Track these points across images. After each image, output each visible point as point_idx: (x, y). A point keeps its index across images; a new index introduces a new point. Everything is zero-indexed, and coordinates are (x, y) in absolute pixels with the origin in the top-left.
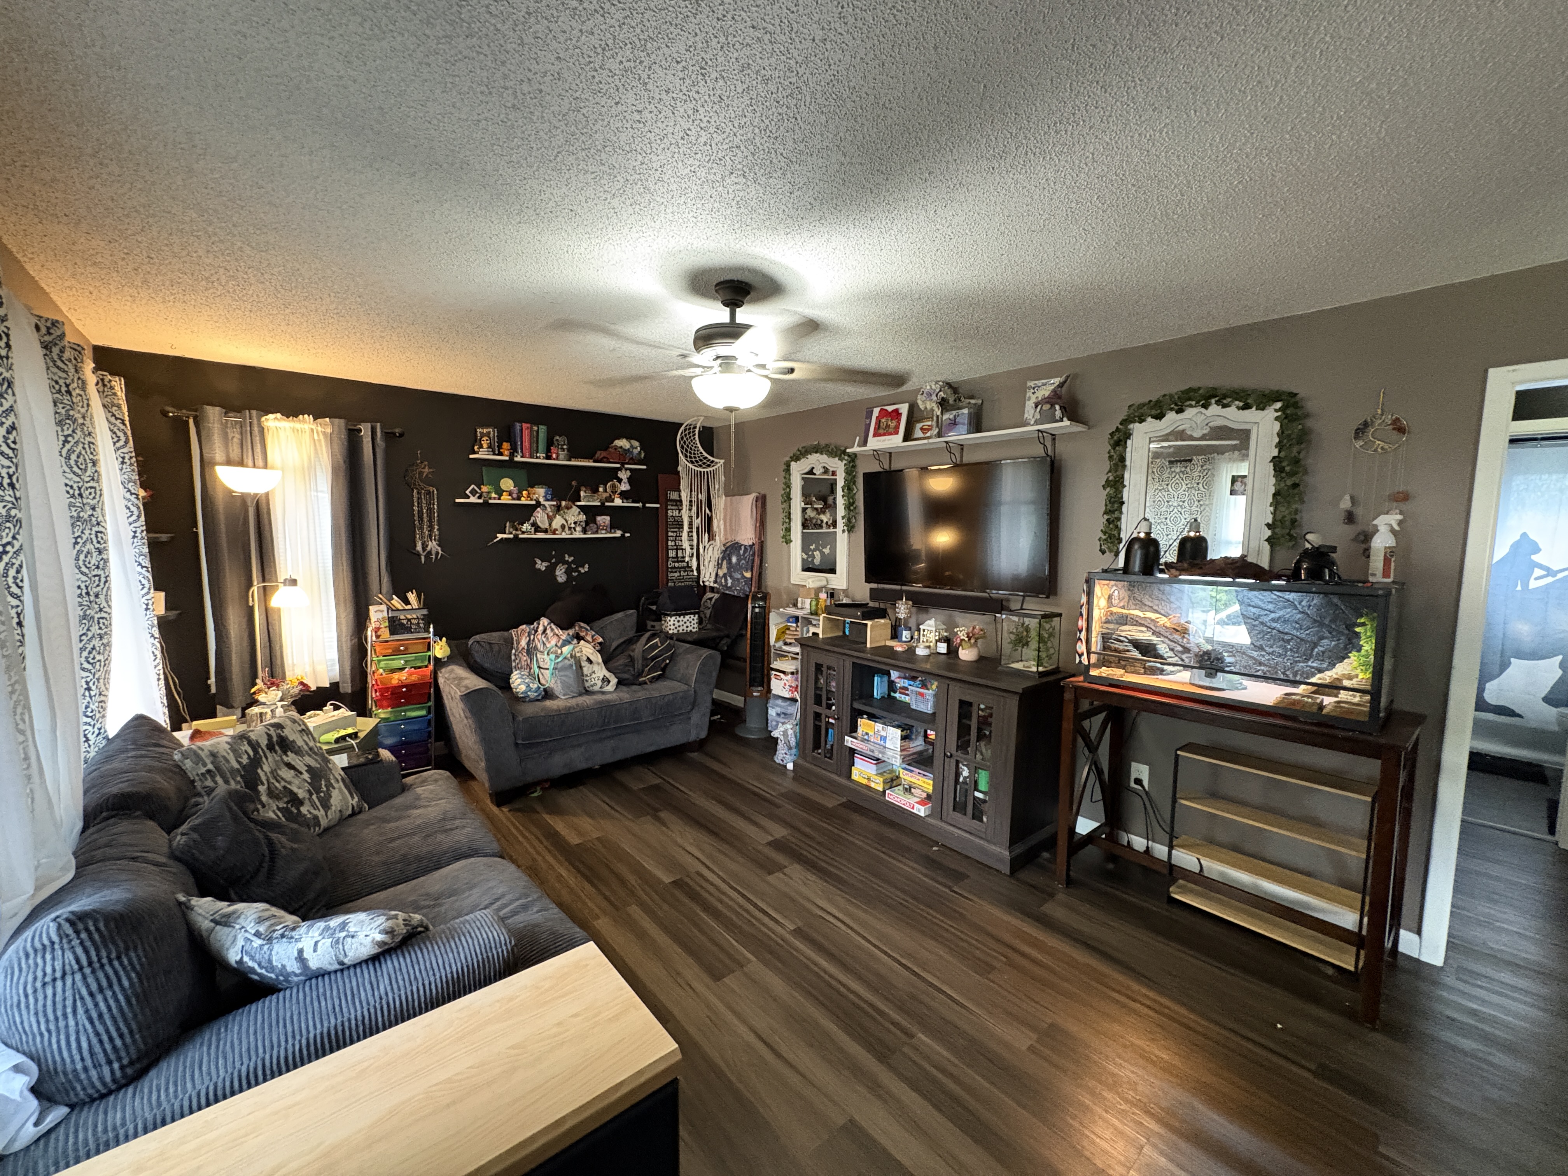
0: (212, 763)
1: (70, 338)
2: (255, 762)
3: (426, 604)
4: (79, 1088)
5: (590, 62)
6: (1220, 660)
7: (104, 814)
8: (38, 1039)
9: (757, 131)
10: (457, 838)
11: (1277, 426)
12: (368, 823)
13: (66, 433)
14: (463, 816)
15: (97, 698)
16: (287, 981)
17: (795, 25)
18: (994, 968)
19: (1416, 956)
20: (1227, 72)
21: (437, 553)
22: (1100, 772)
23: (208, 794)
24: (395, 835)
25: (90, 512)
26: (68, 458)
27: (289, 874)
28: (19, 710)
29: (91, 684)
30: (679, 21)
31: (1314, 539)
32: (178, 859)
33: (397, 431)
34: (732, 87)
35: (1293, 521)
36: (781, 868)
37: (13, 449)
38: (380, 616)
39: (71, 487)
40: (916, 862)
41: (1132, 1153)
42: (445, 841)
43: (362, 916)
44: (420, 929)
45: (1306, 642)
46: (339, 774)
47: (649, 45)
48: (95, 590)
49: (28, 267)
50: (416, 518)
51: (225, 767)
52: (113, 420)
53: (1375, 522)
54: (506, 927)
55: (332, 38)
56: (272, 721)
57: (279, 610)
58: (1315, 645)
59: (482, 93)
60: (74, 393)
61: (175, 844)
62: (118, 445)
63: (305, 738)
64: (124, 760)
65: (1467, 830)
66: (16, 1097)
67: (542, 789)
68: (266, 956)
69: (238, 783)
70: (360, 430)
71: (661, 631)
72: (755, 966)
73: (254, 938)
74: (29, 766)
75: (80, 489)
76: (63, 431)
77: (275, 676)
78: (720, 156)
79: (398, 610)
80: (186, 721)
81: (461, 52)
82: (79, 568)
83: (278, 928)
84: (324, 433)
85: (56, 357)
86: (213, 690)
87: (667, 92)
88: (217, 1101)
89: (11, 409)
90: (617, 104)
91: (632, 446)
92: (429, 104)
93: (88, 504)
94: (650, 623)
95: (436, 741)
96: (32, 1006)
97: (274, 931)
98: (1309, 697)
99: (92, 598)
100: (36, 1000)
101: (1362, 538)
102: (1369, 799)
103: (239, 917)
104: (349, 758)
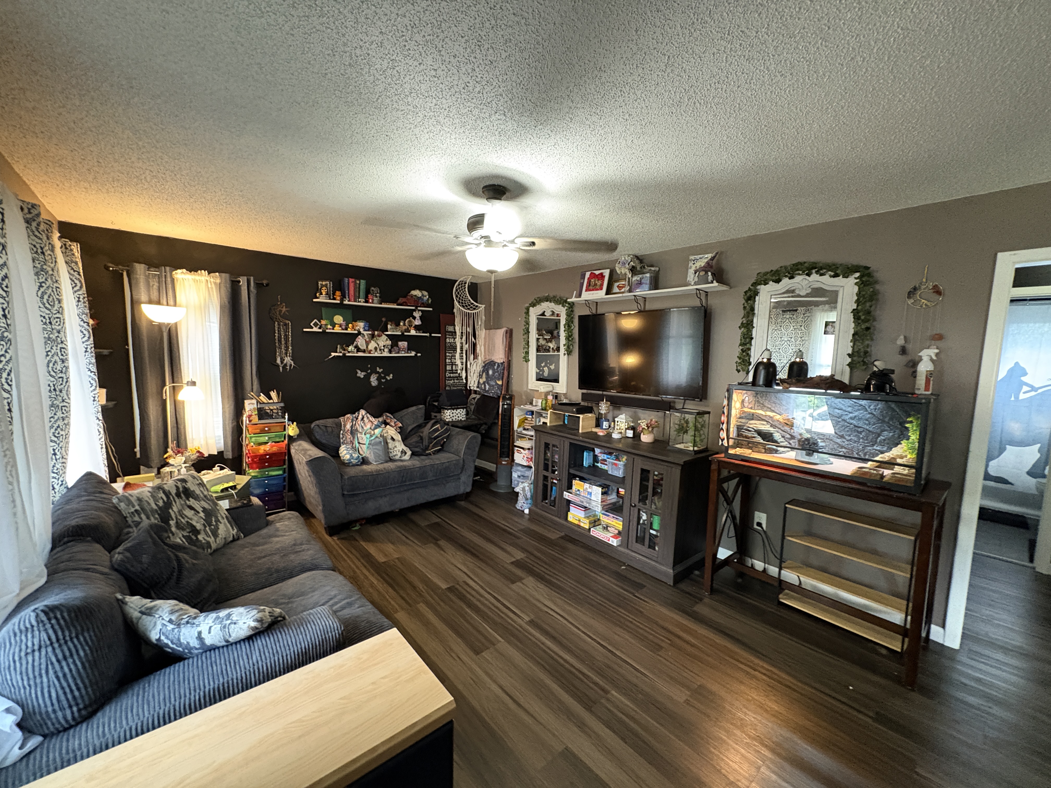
0: (139, 505)
1: (44, 216)
2: (168, 505)
3: (283, 399)
4: (49, 723)
5: (403, 36)
6: (815, 444)
7: (66, 539)
8: (22, 691)
9: (514, 84)
10: (305, 558)
11: (856, 289)
12: (243, 547)
13: (41, 280)
14: (308, 542)
15: (61, 460)
16: (190, 653)
17: (542, 14)
18: (661, 648)
19: (941, 642)
20: (831, 51)
21: (291, 365)
22: (734, 518)
23: (136, 527)
24: (263, 554)
25: (57, 334)
26: (42, 297)
27: (191, 580)
28: (9, 468)
29: (56, 451)
30: (464, 9)
31: (879, 365)
32: (116, 570)
33: (265, 282)
34: (499, 55)
35: (866, 353)
36: (520, 579)
37: (6, 291)
38: (252, 407)
39: (44, 317)
40: (609, 576)
41: (753, 771)
42: (295, 559)
43: (241, 610)
44: (279, 619)
45: (873, 433)
46: (224, 513)
47: (443, 24)
48: (59, 387)
49: (15, 167)
50: (277, 341)
51: (147, 508)
52: (72, 272)
53: (920, 354)
54: (338, 618)
55: (227, 15)
56: (179, 477)
57: (183, 402)
58: (879, 435)
59: (328, 55)
60: (46, 254)
61: (114, 559)
62: (76, 289)
63: (202, 489)
64: (79, 503)
65: (976, 558)
66: (7, 730)
67: (361, 525)
68: (177, 636)
69: (156, 519)
70: (239, 282)
71: (441, 420)
72: (503, 645)
73: (168, 624)
74: (15, 506)
75: (50, 318)
76: (38, 279)
77: (181, 446)
78: (488, 100)
79: (264, 403)
80: (119, 476)
81: (315, 27)
82: (49, 372)
83: (184, 617)
84: (215, 283)
85: (34, 229)
86: (138, 455)
87: (455, 57)
88: (143, 733)
89: (5, 264)
90: (420, 64)
91: (423, 295)
92: (292, 62)
93: (55, 329)
94: (433, 414)
95: (289, 491)
96: (18, 669)
97: (182, 619)
98: (874, 470)
99: (58, 393)
100: (21, 664)
101: (911, 364)
102: (913, 538)
103: (158, 609)
104: (230, 502)
